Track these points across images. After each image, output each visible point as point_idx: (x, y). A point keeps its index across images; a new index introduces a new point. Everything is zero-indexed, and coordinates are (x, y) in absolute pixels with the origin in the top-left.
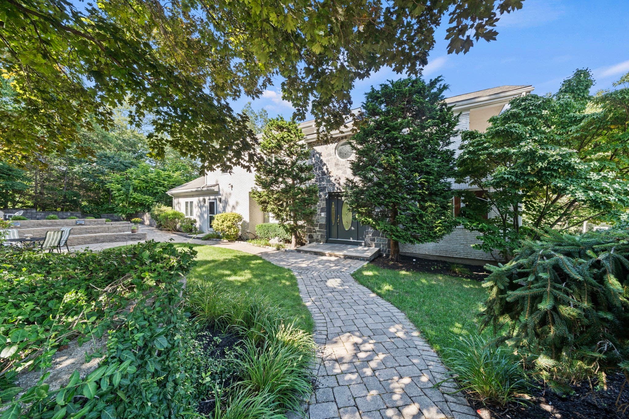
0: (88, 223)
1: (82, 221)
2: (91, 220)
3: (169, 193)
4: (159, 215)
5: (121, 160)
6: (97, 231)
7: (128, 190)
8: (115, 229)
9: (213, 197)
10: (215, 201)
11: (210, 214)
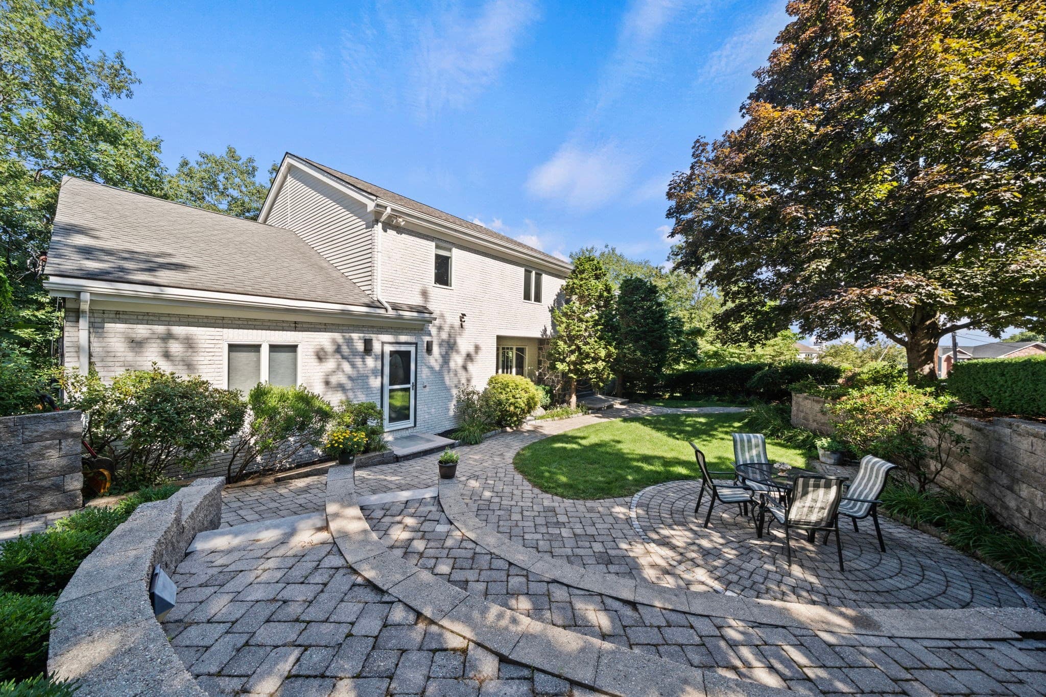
9: (403, 338)
10: (412, 349)
11: (390, 385)
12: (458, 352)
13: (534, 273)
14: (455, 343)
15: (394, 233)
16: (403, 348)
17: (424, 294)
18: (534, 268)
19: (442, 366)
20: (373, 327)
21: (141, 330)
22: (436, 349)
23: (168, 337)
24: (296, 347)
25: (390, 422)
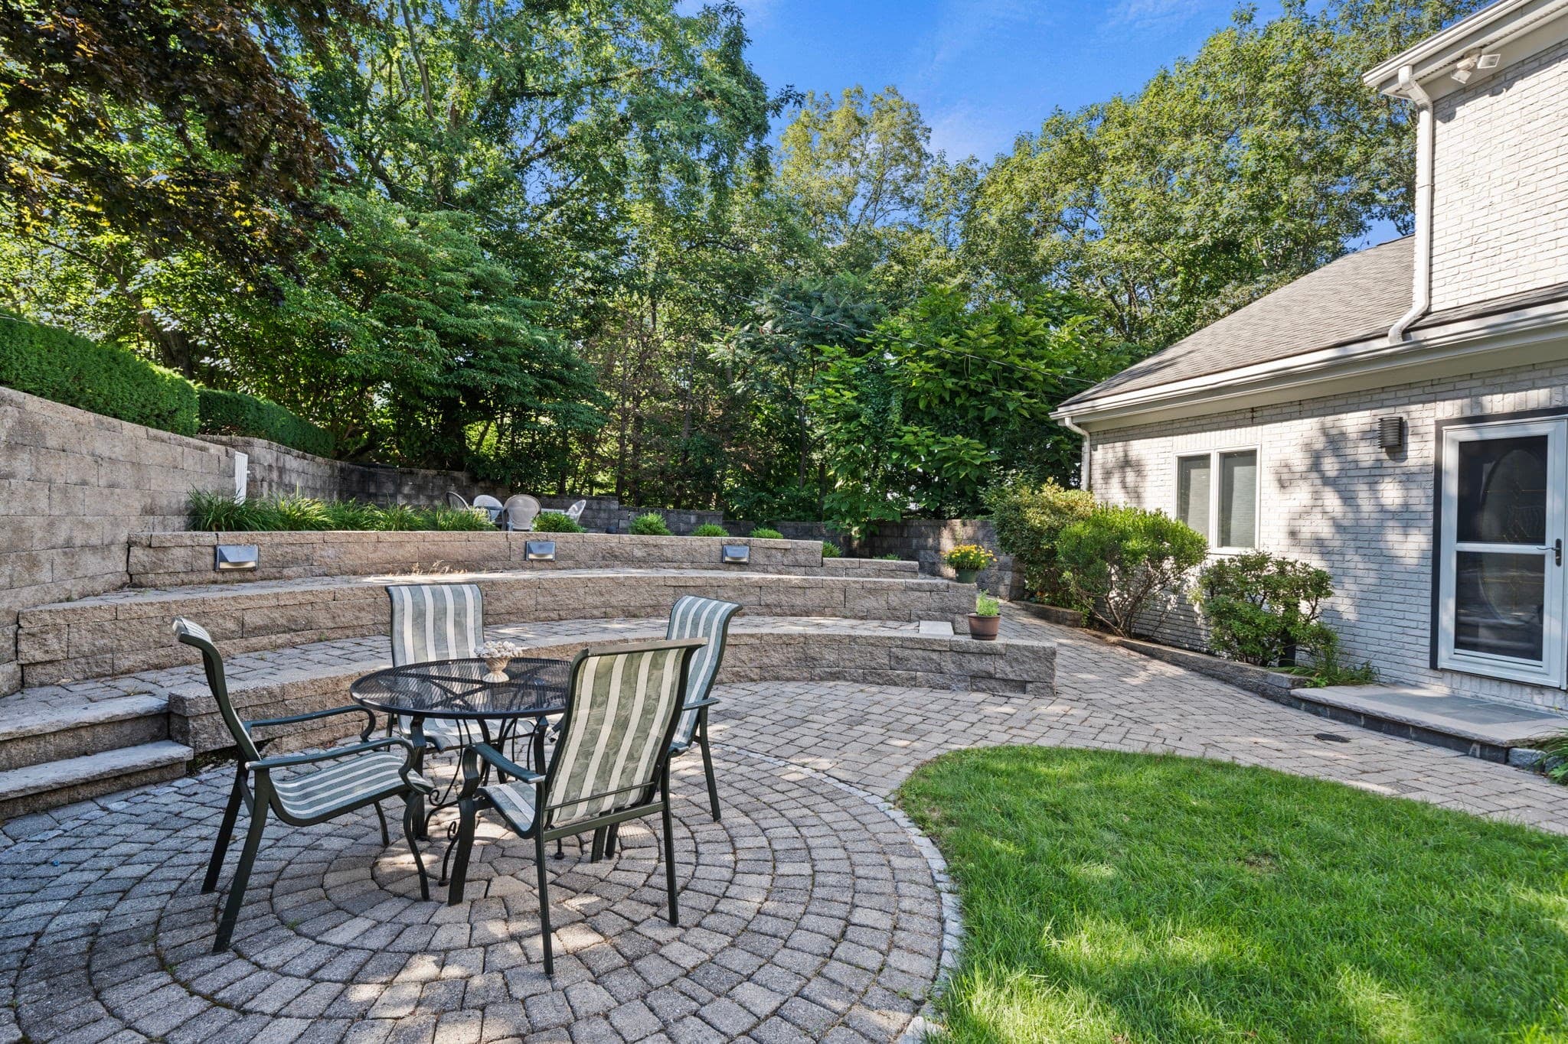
0: (760, 558)
1: (739, 547)
2: (772, 542)
3: (1065, 415)
4: (1053, 532)
5: (845, 300)
6: (799, 601)
7: (882, 412)
8: (870, 603)
11: (1462, 537)
15: (1484, 100)
24: (1254, 452)
25: (1459, 644)
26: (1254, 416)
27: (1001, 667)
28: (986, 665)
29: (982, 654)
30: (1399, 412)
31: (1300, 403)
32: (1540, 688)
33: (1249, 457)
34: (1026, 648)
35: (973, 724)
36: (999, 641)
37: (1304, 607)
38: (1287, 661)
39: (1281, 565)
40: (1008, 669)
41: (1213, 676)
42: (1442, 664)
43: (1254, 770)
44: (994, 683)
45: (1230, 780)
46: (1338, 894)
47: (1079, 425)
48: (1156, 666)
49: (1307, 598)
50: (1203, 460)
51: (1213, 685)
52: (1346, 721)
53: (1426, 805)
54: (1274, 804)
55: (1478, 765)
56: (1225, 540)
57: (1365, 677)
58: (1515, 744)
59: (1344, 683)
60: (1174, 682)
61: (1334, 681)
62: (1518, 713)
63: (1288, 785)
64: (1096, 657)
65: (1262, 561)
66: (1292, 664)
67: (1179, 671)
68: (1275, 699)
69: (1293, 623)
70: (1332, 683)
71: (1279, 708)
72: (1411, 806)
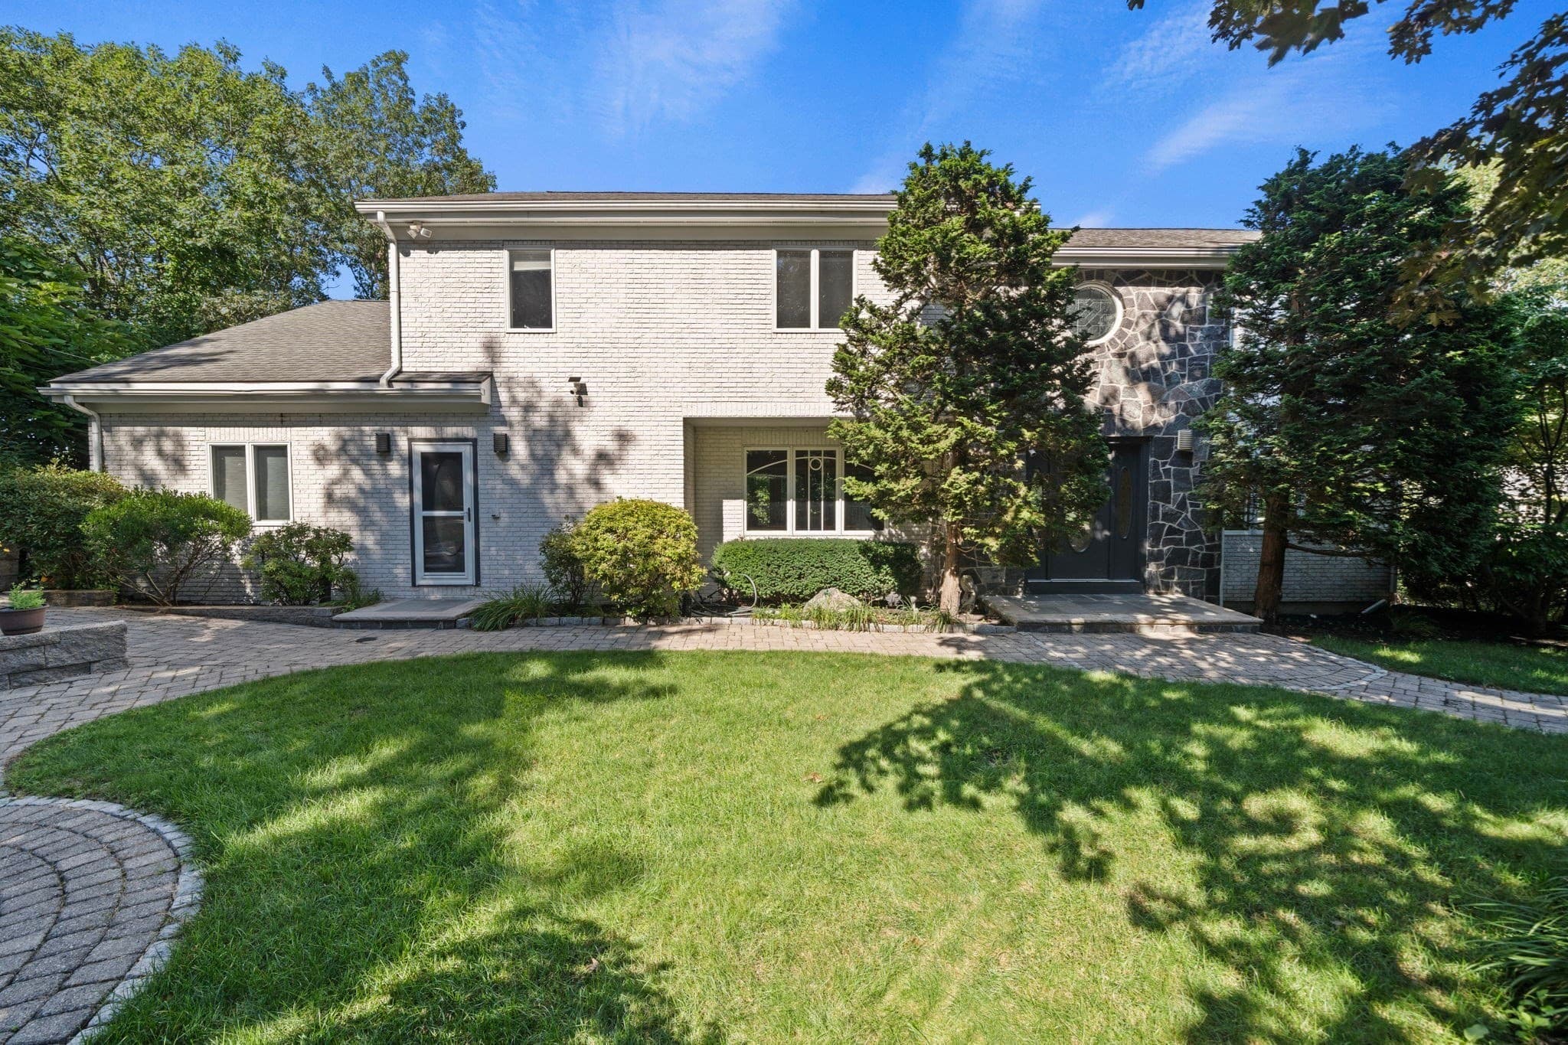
9: (450, 431)
10: (466, 450)
11: (425, 508)
12: (576, 452)
13: (815, 255)
14: (568, 434)
15: (424, 253)
16: (449, 448)
17: (491, 349)
18: (814, 243)
19: (536, 481)
20: (392, 414)
21: (140, 430)
22: (519, 448)
23: (159, 436)
24: (284, 448)
25: (426, 570)
26: (283, 420)
27: (53, 656)
28: (35, 657)
29: (24, 648)
30: (388, 429)
31: (320, 415)
32: (464, 587)
33: (281, 451)
34: (88, 631)
35: (43, 715)
36: (48, 630)
37: (334, 559)
38: (325, 598)
39: (317, 532)
40: (65, 655)
41: (269, 621)
42: (419, 582)
43: (331, 668)
44: (45, 674)
45: (319, 679)
46: (405, 708)
47: (83, 404)
48: (216, 624)
49: (336, 553)
50: (238, 451)
51: (272, 627)
52: (371, 628)
53: (427, 657)
54: (353, 683)
55: (444, 633)
56: (262, 514)
57: (375, 599)
58: (458, 617)
59: (365, 606)
60: (237, 632)
61: (359, 605)
62: (455, 602)
63: (356, 670)
64: (152, 628)
65: (302, 530)
66: (329, 599)
67: (240, 623)
68: (321, 626)
69: (329, 571)
70: (358, 607)
71: (326, 630)
72: (422, 660)
